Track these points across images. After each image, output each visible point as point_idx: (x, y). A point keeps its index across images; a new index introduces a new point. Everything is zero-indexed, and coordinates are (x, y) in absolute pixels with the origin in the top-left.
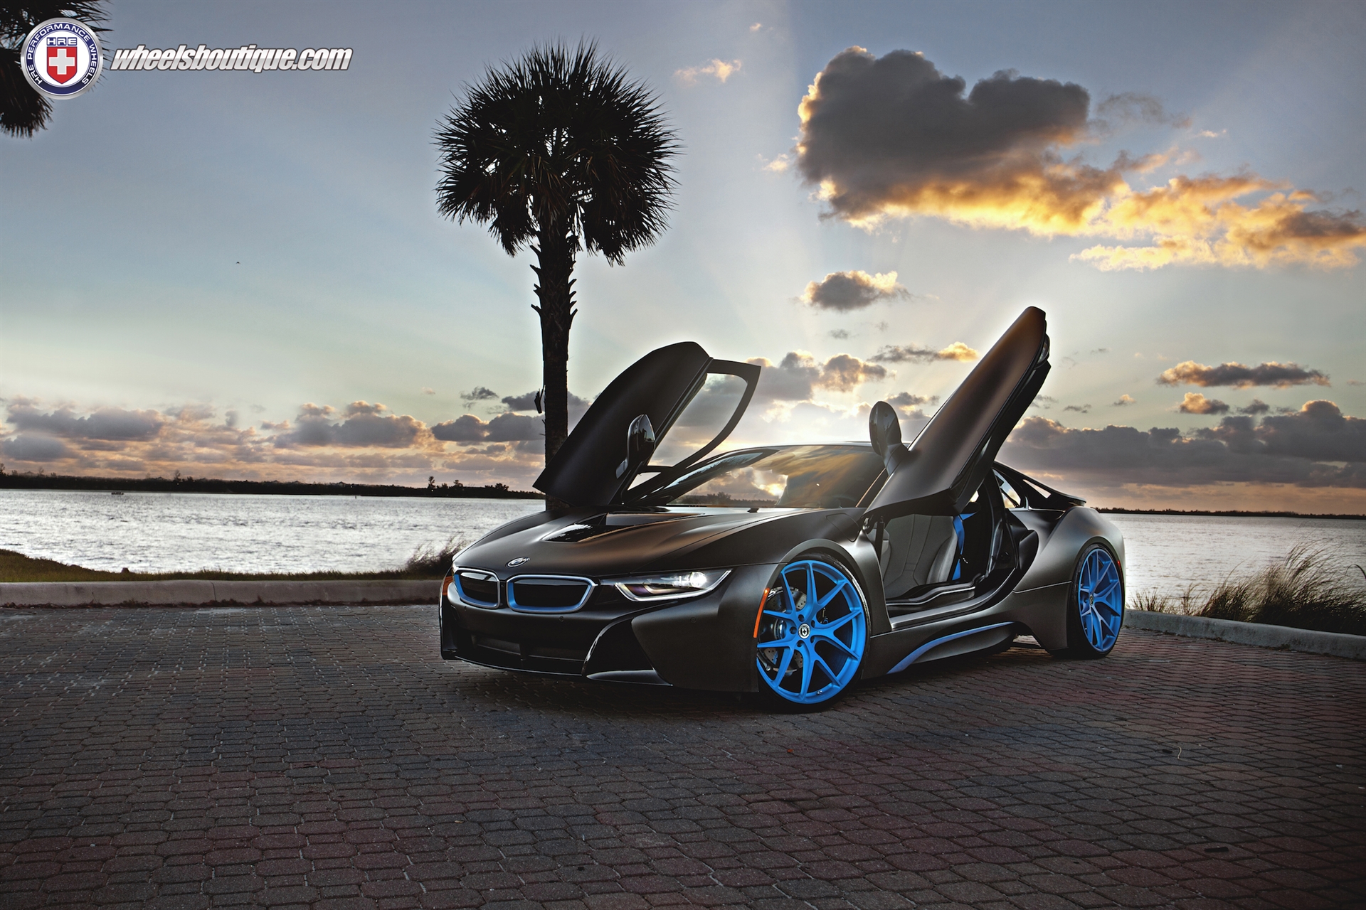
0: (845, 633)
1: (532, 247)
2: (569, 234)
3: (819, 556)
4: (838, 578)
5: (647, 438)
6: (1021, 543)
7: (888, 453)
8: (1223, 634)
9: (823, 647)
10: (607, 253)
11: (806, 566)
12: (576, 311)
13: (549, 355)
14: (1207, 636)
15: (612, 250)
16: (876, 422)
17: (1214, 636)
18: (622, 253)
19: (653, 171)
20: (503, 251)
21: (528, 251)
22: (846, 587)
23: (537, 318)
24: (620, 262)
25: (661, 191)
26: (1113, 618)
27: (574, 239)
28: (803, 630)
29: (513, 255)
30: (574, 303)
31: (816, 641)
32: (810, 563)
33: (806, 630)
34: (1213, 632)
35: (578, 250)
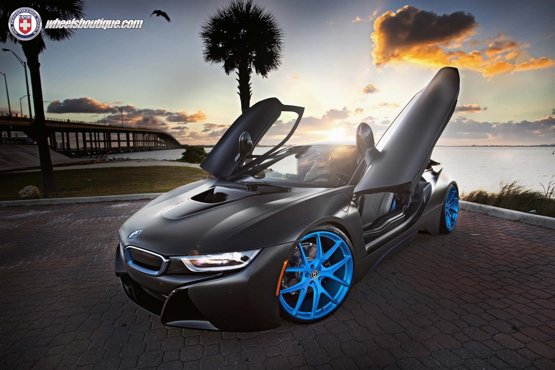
0: (339, 273)
1: (236, 72)
2: (249, 67)
3: (324, 227)
4: (337, 239)
5: (249, 142)
6: (424, 189)
7: (367, 154)
8: (488, 212)
9: (326, 282)
10: (262, 74)
11: (316, 235)
12: (252, 94)
13: (243, 109)
14: (480, 212)
15: (264, 73)
16: (360, 134)
17: (483, 213)
18: (267, 74)
19: (276, 44)
20: (225, 73)
21: (235, 74)
22: (342, 244)
23: (239, 96)
24: (266, 77)
25: (279, 51)
26: (454, 214)
27: (250, 69)
28: (314, 274)
29: (228, 74)
30: (251, 91)
31: (321, 279)
32: (318, 233)
33: (315, 273)
34: (483, 211)
35: (252, 73)
